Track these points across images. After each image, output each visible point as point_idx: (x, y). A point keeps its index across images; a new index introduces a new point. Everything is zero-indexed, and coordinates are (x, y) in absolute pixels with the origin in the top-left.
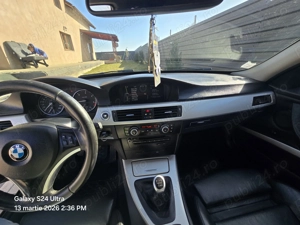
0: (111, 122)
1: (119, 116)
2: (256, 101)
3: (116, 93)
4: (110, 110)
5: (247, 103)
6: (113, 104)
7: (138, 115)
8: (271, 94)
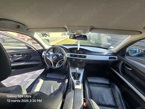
0: (69, 57)
1: (71, 55)
2: (110, 58)
3: (71, 50)
4: (69, 54)
5: (107, 58)
6: (70, 52)
7: (75, 56)
8: (116, 57)
